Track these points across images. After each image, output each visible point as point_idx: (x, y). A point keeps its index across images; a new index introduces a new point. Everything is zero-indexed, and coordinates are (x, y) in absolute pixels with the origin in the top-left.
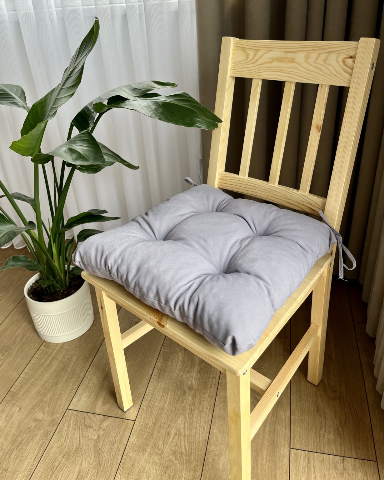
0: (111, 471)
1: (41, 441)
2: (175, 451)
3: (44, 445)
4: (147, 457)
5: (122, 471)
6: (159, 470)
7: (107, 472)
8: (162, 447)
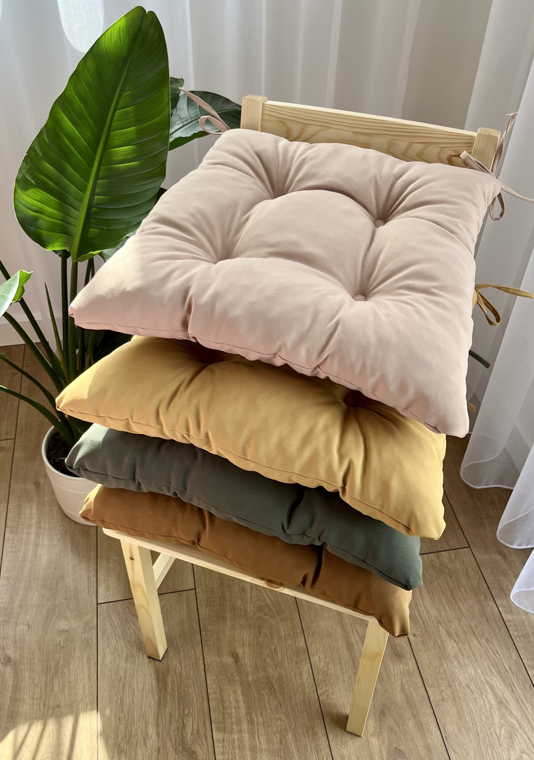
0: (195, 655)
1: (86, 654)
2: (260, 607)
3: (91, 657)
4: (230, 624)
5: (208, 649)
6: (251, 633)
7: (191, 657)
8: (243, 607)
